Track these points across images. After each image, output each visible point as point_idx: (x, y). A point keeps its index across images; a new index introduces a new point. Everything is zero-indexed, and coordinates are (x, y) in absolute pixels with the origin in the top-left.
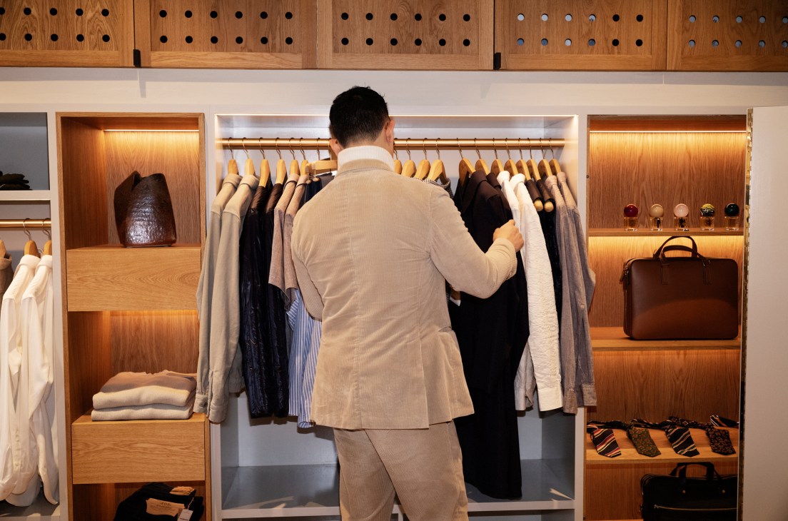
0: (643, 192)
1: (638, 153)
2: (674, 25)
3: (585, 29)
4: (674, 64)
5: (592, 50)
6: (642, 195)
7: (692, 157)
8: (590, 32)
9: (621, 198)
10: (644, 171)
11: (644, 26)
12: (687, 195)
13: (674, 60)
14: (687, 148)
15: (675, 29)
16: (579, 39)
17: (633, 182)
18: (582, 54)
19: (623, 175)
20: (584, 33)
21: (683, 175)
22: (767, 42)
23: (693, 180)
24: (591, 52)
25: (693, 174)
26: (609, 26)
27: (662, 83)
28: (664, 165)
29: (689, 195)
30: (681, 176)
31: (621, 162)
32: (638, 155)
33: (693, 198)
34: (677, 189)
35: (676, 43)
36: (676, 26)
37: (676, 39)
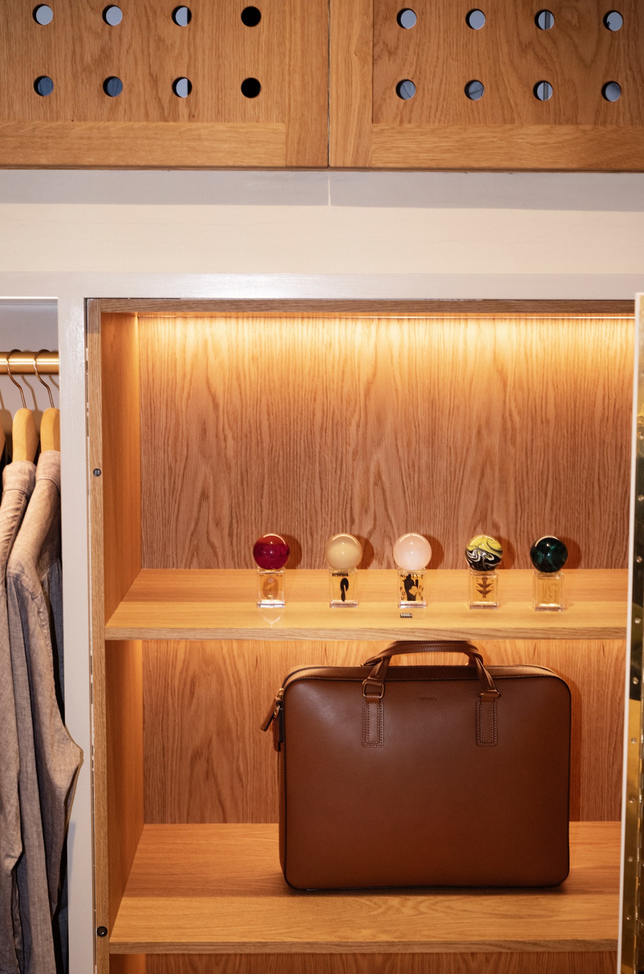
0: (379, 476)
1: (365, 374)
2: (349, 37)
3: (91, 47)
4: (351, 149)
5: (113, 110)
6: (376, 484)
7: (510, 382)
8: (105, 55)
9: (318, 492)
10: (380, 421)
11: (263, 38)
12: (497, 484)
13: (352, 139)
14: (495, 359)
15: (353, 48)
16: (75, 76)
17: (351, 449)
18: (85, 120)
19: (323, 429)
20: (88, 58)
21: (484, 432)
22: (625, 86)
23: (514, 444)
24: (112, 115)
25: (514, 429)
26: (160, 40)
27: (327, 204)
28: (433, 405)
29: (503, 482)
30: (479, 432)
31: (319, 397)
32: (364, 378)
33: (512, 489)
34: (468, 470)
35: (357, 90)
36: (354, 41)
37: (356, 78)
